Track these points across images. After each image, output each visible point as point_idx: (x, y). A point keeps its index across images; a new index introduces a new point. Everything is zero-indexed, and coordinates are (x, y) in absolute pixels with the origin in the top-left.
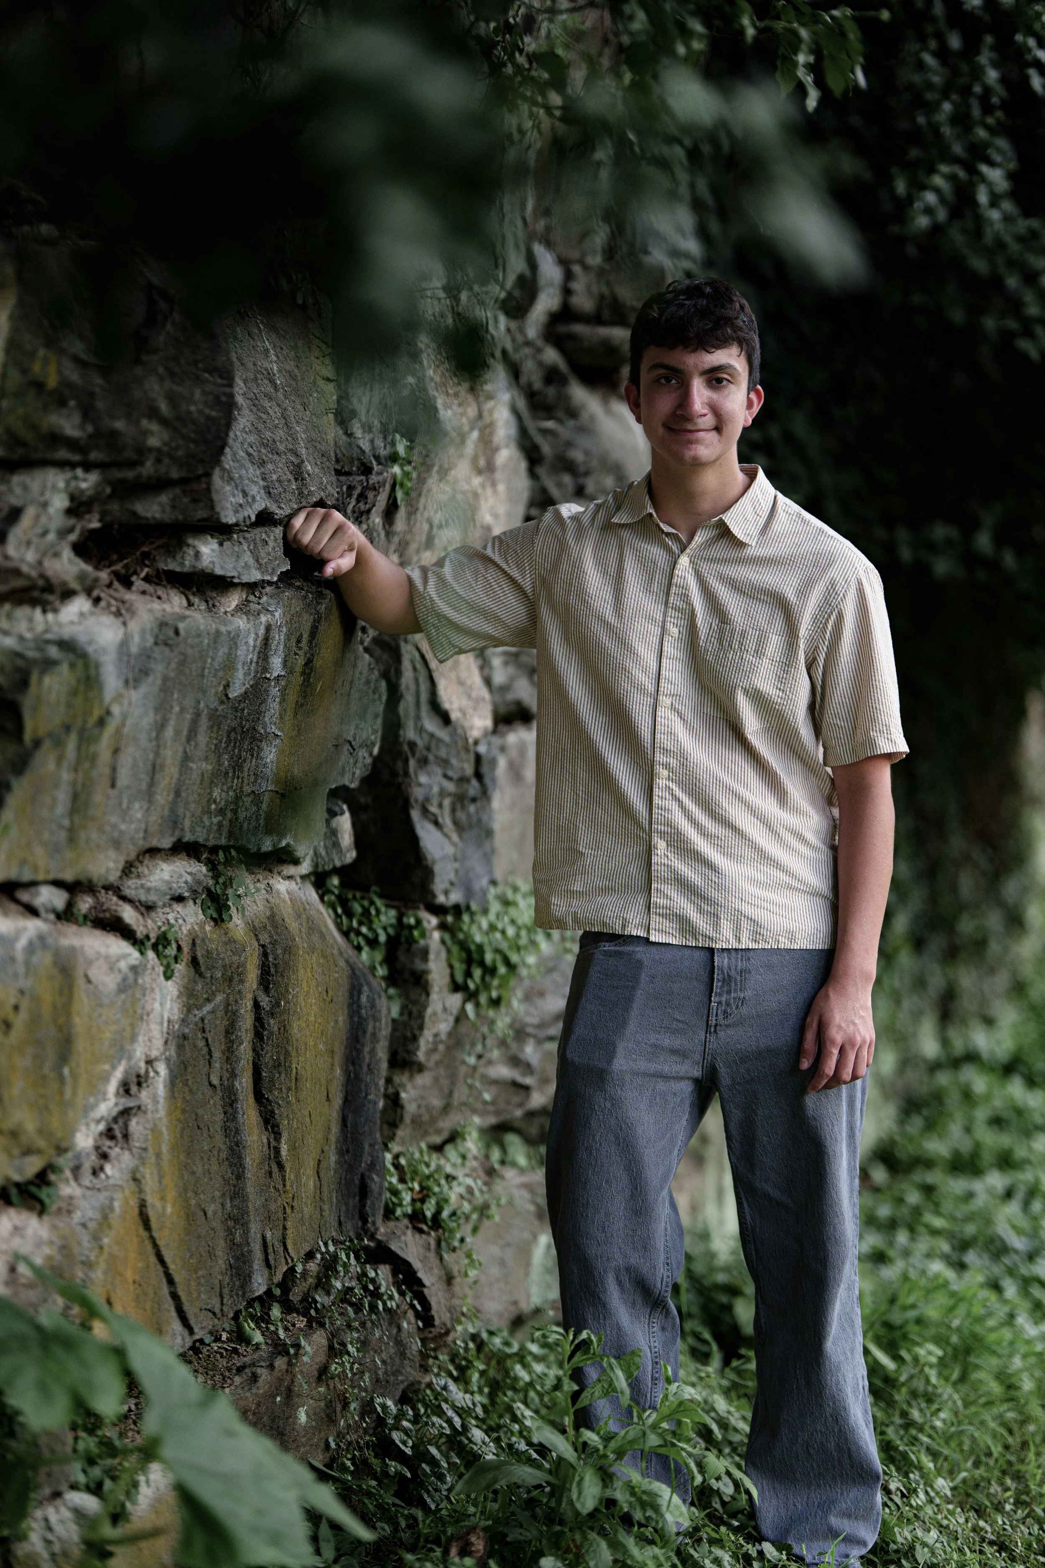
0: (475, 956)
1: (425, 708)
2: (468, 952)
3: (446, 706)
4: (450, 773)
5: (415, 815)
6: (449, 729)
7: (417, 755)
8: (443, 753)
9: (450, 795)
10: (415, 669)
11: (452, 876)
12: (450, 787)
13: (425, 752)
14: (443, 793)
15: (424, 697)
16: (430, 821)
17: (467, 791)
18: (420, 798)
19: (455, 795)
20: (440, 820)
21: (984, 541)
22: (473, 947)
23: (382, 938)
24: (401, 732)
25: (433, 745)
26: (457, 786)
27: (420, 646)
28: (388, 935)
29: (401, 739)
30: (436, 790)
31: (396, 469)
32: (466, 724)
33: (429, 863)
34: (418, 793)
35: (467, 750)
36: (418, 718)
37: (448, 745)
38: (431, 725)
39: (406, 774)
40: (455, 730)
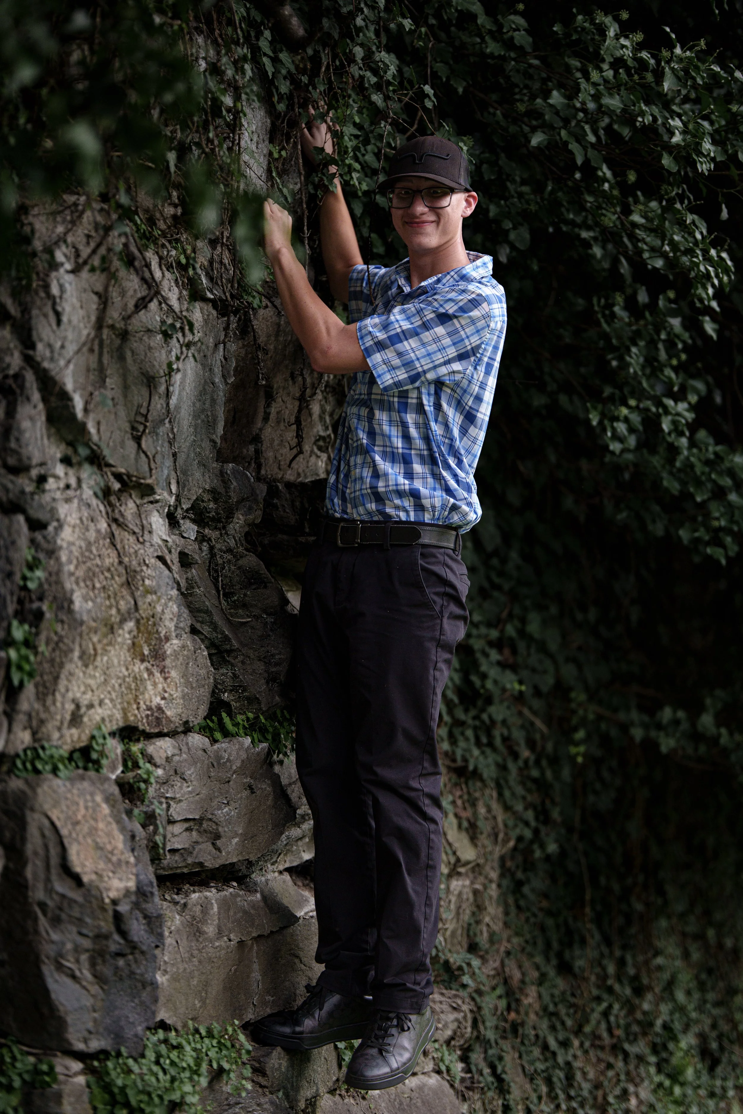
0: (119, 1098)
1: (55, 872)
2: (112, 1094)
3: (78, 869)
4: (85, 931)
5: (48, 970)
6: (83, 890)
7: (50, 915)
8: (76, 912)
9: (87, 951)
10: (43, 836)
11: (90, 1025)
12: (86, 943)
13: (58, 912)
14: (77, 950)
15: (55, 860)
16: (67, 975)
17: (107, 946)
18: (52, 954)
19: (94, 950)
20: (78, 973)
21: (707, 720)
22: (116, 1090)
23: (17, 1083)
24: (30, 893)
25: (65, 904)
26: (94, 943)
27: (50, 814)
28: (24, 1081)
29: (30, 900)
30: (69, 946)
31: (13, 654)
32: (102, 885)
33: (62, 1014)
34: (48, 950)
35: (103, 909)
36: (48, 880)
37: (81, 906)
38: (61, 886)
39: (37, 932)
40: (89, 890)
